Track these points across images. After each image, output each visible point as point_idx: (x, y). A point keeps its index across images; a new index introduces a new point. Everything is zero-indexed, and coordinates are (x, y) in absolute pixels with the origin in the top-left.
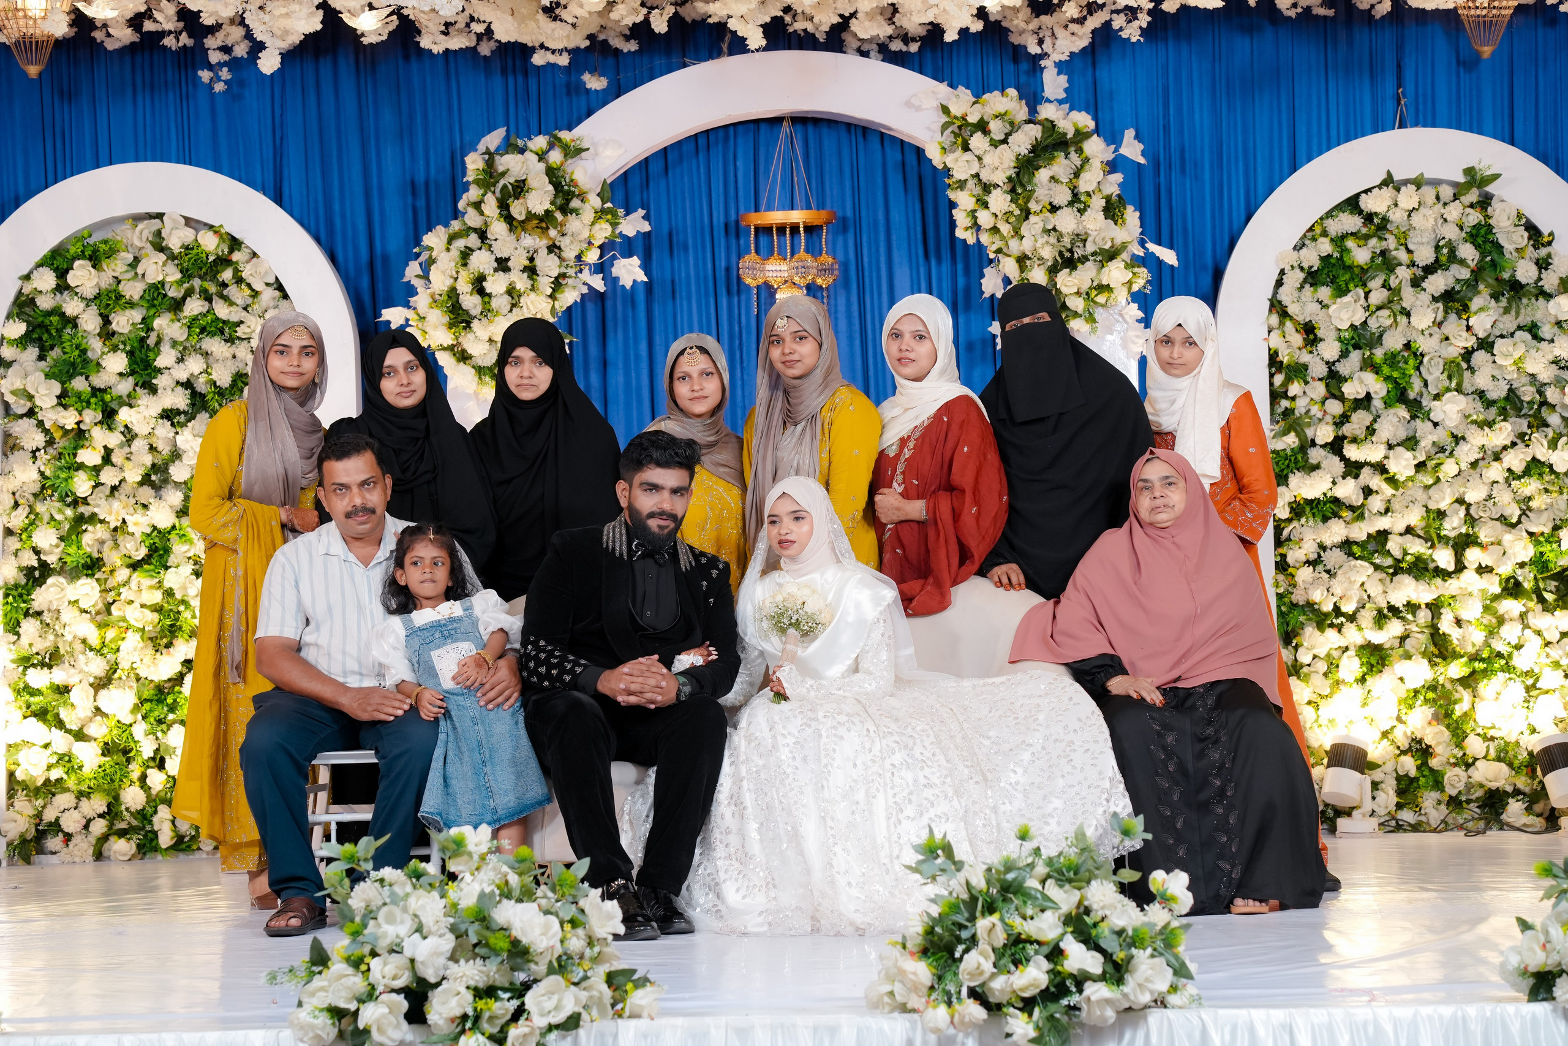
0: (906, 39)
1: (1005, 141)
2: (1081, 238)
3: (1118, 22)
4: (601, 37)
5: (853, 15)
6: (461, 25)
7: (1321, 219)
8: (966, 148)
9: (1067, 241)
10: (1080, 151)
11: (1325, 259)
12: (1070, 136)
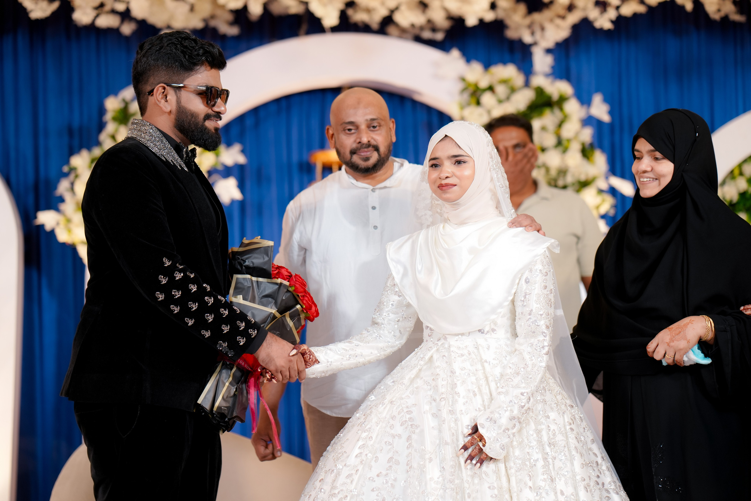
0: (434, 30)
1: (508, 98)
2: (563, 172)
3: (593, 14)
4: (213, 23)
5: (397, 8)
6: (107, 8)
7: (740, 166)
8: (478, 103)
9: (553, 173)
10: (561, 109)
11: (743, 195)
12: (555, 97)
